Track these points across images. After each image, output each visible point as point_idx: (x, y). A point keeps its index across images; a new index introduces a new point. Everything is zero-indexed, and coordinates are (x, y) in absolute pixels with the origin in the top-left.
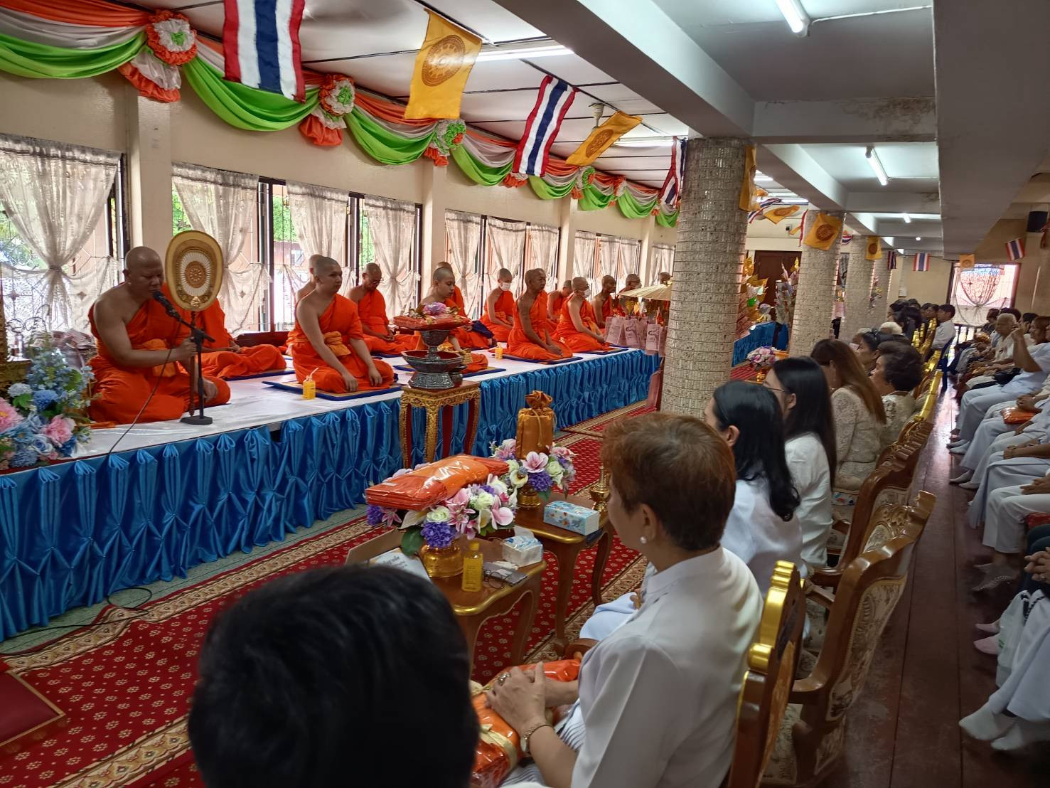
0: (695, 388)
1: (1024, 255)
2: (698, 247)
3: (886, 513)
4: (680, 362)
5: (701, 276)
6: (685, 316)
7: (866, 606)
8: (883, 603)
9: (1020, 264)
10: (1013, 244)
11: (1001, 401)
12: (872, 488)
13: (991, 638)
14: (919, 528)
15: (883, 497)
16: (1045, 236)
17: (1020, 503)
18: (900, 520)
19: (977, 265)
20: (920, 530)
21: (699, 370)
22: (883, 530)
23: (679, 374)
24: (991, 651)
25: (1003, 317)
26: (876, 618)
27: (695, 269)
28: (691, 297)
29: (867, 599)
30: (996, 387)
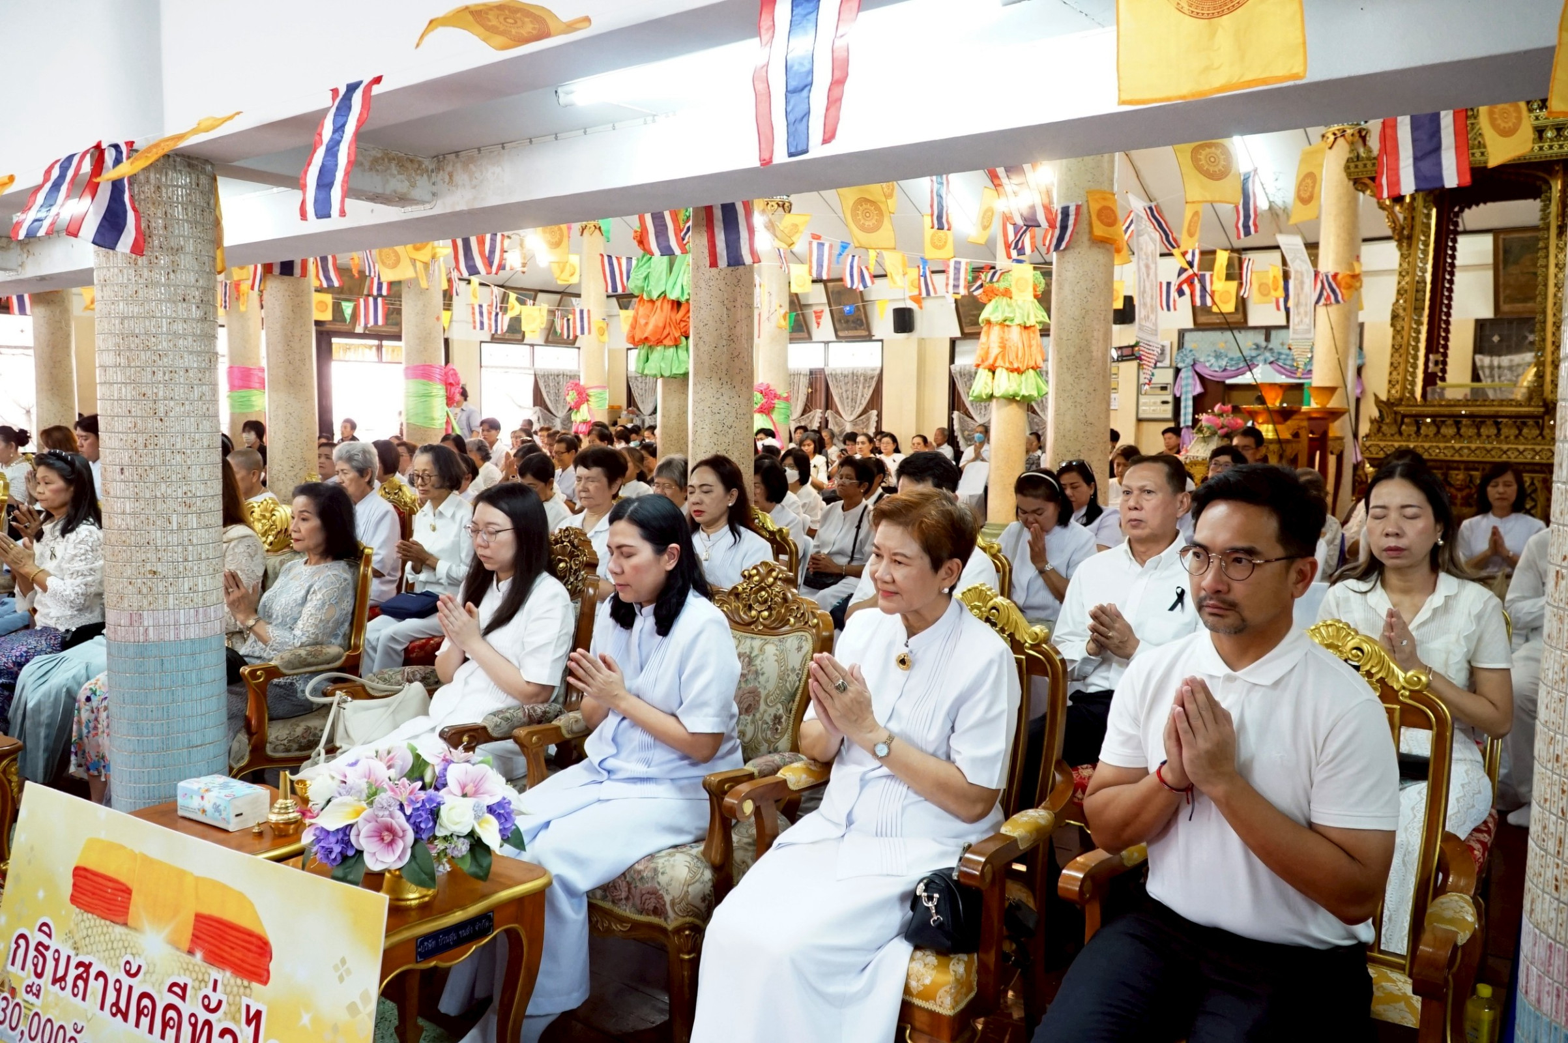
0: (203, 556)
2: (179, 327)
4: (174, 519)
5: (191, 374)
6: (172, 441)
21: (207, 527)
23: (174, 539)
27: (179, 363)
28: (178, 409)
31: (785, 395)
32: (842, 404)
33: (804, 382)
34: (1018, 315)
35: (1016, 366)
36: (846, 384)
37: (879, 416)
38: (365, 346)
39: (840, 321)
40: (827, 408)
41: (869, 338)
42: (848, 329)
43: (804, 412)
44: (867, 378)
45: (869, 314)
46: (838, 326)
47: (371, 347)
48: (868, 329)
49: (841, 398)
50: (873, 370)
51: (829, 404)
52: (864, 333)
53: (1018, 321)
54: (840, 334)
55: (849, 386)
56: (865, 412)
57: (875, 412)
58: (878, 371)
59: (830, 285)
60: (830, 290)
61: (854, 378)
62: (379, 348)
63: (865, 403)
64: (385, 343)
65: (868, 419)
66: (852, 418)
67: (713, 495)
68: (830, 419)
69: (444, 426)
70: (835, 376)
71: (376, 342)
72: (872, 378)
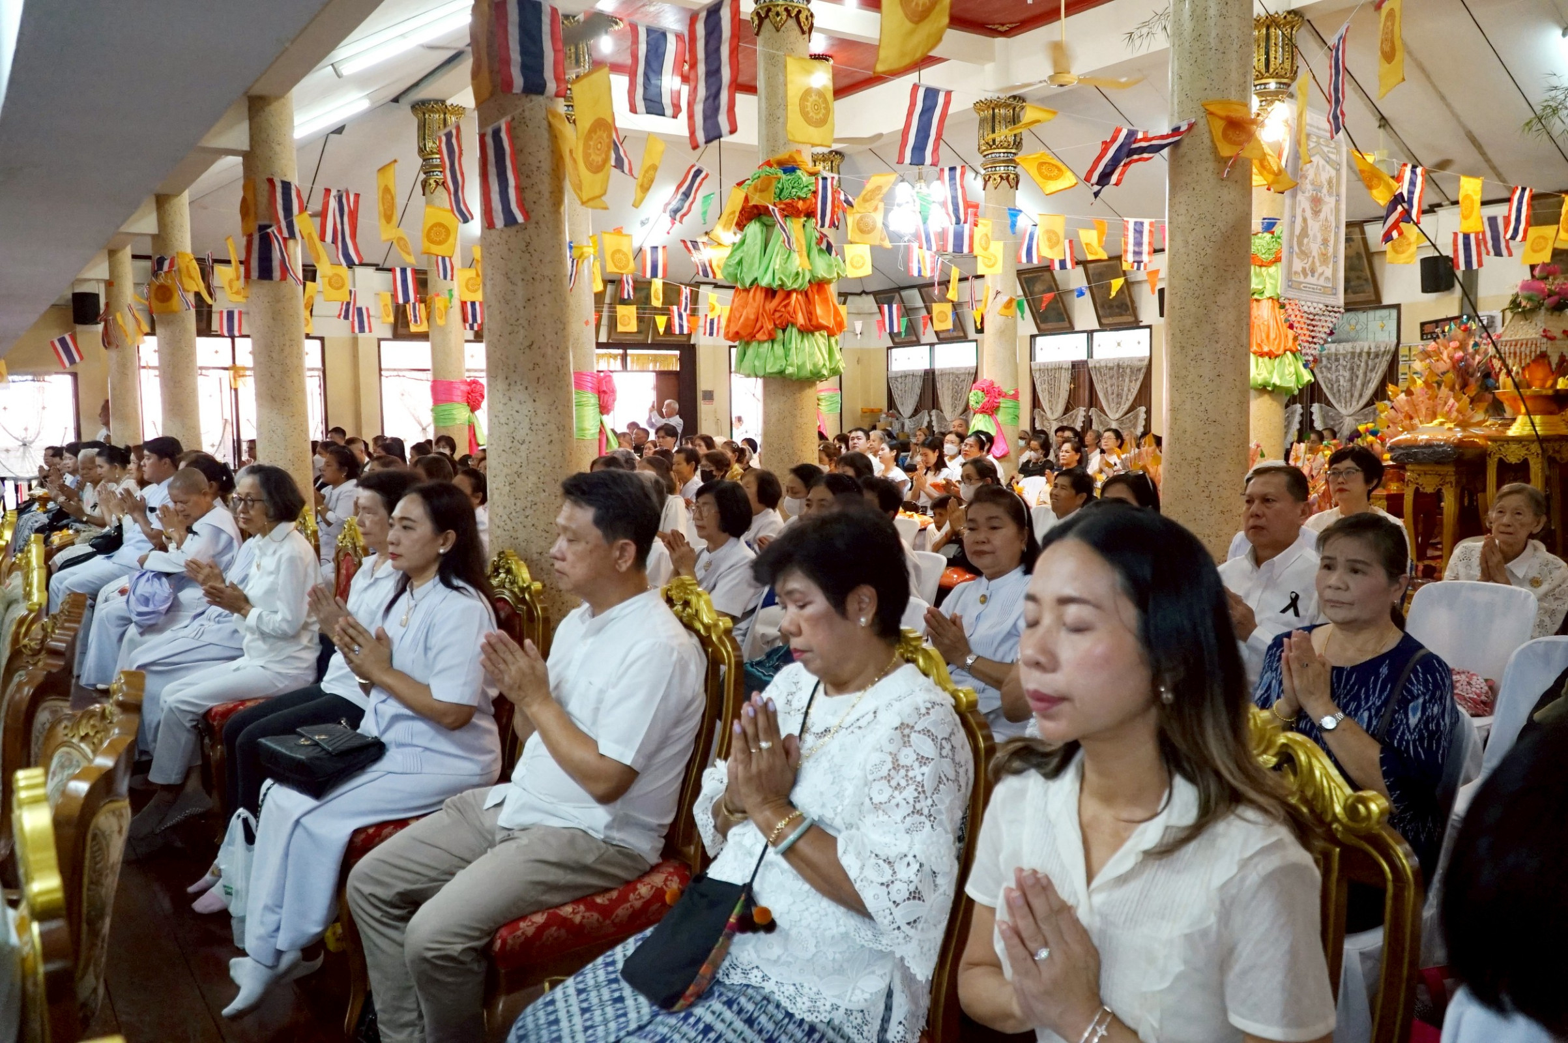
1: (81, 358)
3: (66, 727)
7: (95, 849)
8: (115, 836)
9: (75, 376)
10: (62, 341)
11: (115, 577)
12: (24, 707)
13: (213, 890)
14: (134, 718)
15: (43, 717)
16: (106, 327)
17: (196, 697)
18: (93, 726)
19: (11, 378)
20: (137, 721)
22: (68, 753)
24: (216, 907)
25: (85, 456)
26: (111, 861)
29: (95, 837)
30: (99, 558)
31: (1012, 392)
32: (1108, 400)
33: (1065, 377)
34: (1268, 286)
35: (1266, 349)
36: (1111, 378)
37: (1148, 412)
38: (611, 356)
39: (1103, 306)
40: (1091, 405)
41: (1136, 325)
42: (1111, 315)
43: (1067, 410)
44: (1135, 370)
45: (1136, 299)
46: (1100, 313)
47: (615, 357)
48: (1134, 312)
49: (1106, 394)
50: (1141, 360)
51: (1093, 401)
52: (1131, 319)
53: (1267, 294)
54: (1104, 321)
55: (1114, 381)
56: (1132, 408)
57: (1143, 409)
58: (1146, 362)
59: (1090, 266)
60: (1090, 272)
61: (1119, 369)
62: (624, 357)
63: (1131, 398)
64: (629, 352)
65: (1136, 417)
66: (1117, 416)
67: (414, 535)
68: (1094, 418)
69: (597, 436)
70: (1098, 369)
71: (621, 351)
72: (1139, 370)
